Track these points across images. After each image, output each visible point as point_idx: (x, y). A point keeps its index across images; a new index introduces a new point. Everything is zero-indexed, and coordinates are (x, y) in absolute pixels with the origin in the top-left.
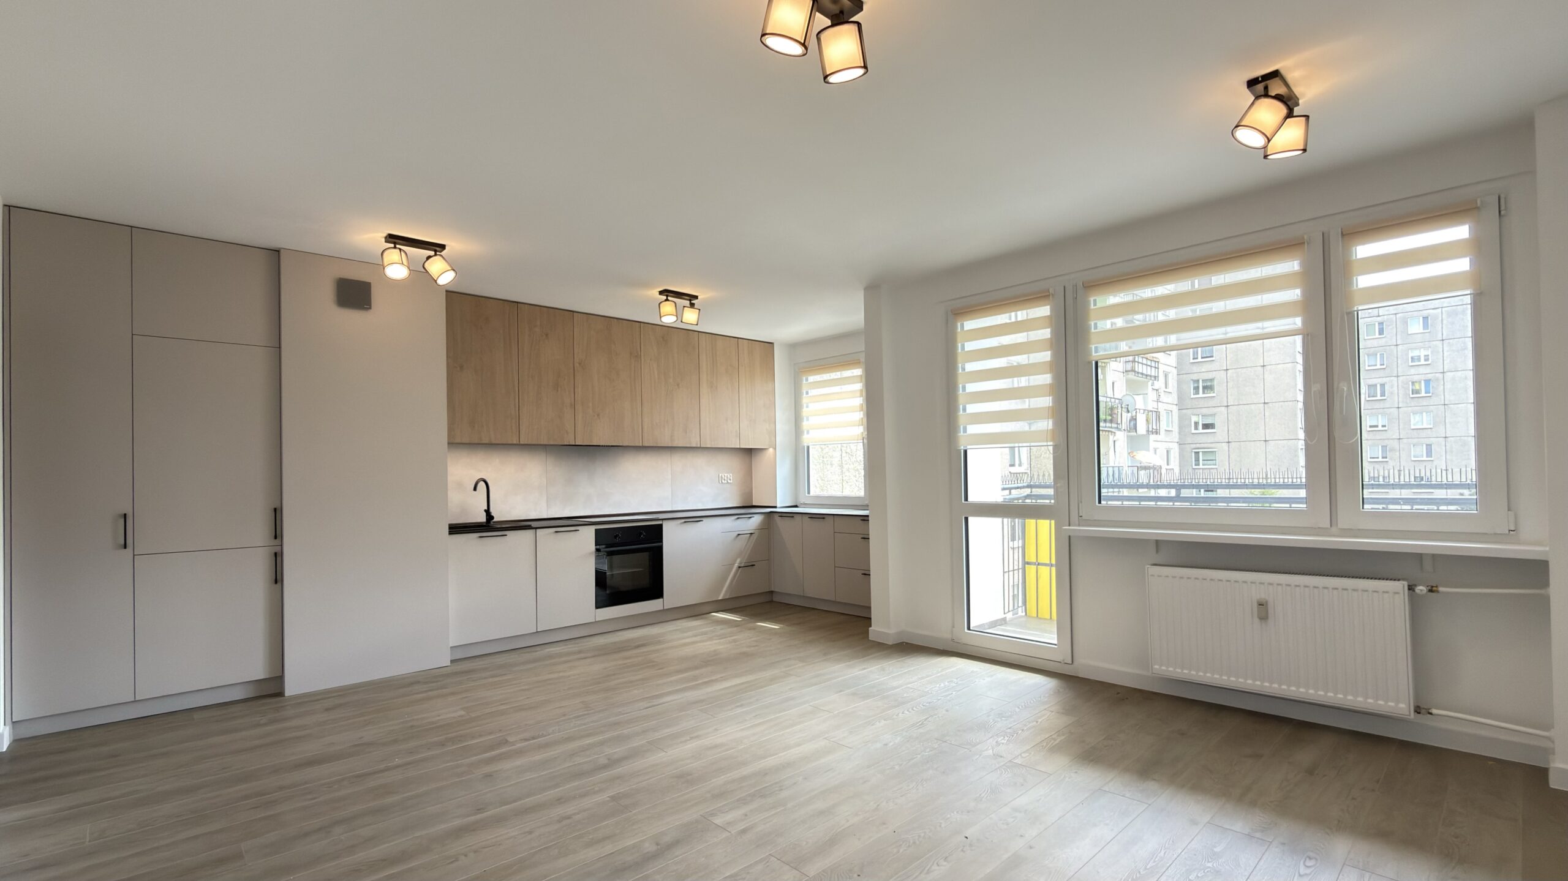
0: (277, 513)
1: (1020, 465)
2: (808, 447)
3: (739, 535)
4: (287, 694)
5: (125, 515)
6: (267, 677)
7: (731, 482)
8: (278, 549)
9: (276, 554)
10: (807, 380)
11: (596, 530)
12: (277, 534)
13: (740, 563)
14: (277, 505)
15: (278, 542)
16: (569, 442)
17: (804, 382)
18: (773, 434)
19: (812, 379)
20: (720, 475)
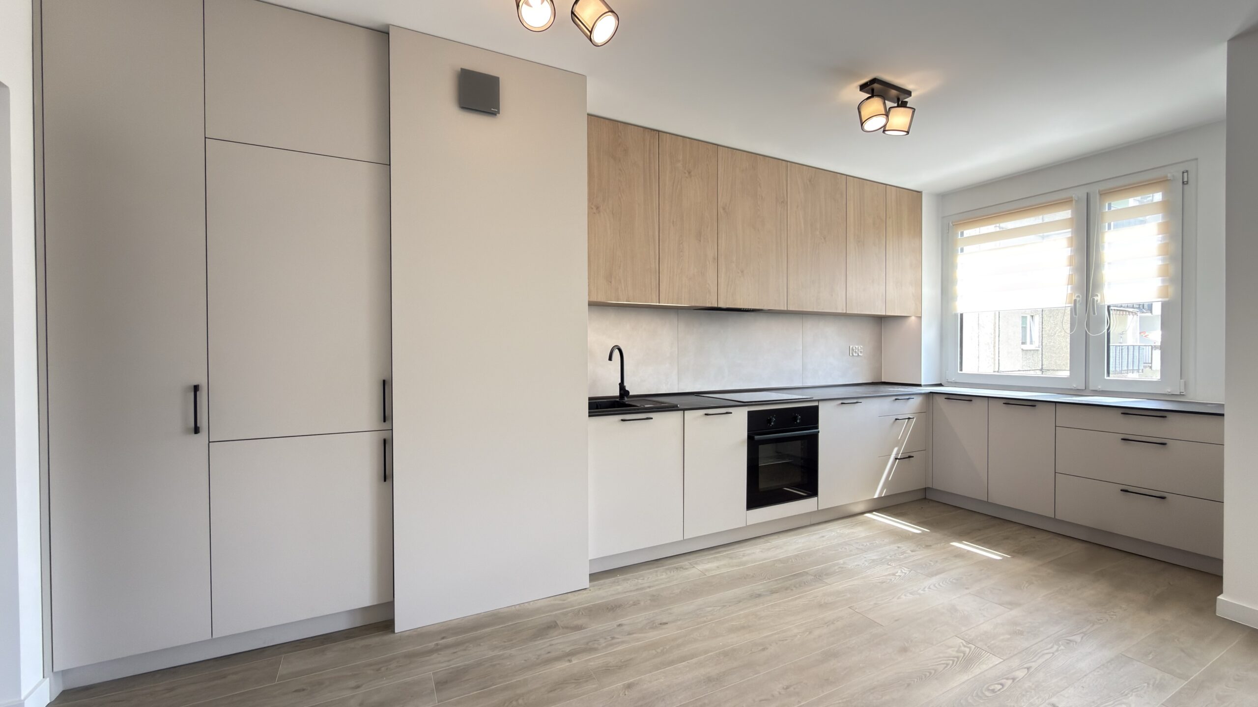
0: (386, 386)
1: (1031, 343)
2: (962, 315)
3: (896, 419)
4: (399, 626)
5: (196, 388)
6: (375, 604)
7: (862, 355)
8: (386, 435)
9: (385, 441)
10: (962, 234)
11: (749, 412)
12: (386, 416)
13: (897, 454)
14: (387, 378)
15: (386, 426)
16: (712, 303)
17: (959, 237)
18: (919, 298)
19: (969, 232)
20: (851, 347)
